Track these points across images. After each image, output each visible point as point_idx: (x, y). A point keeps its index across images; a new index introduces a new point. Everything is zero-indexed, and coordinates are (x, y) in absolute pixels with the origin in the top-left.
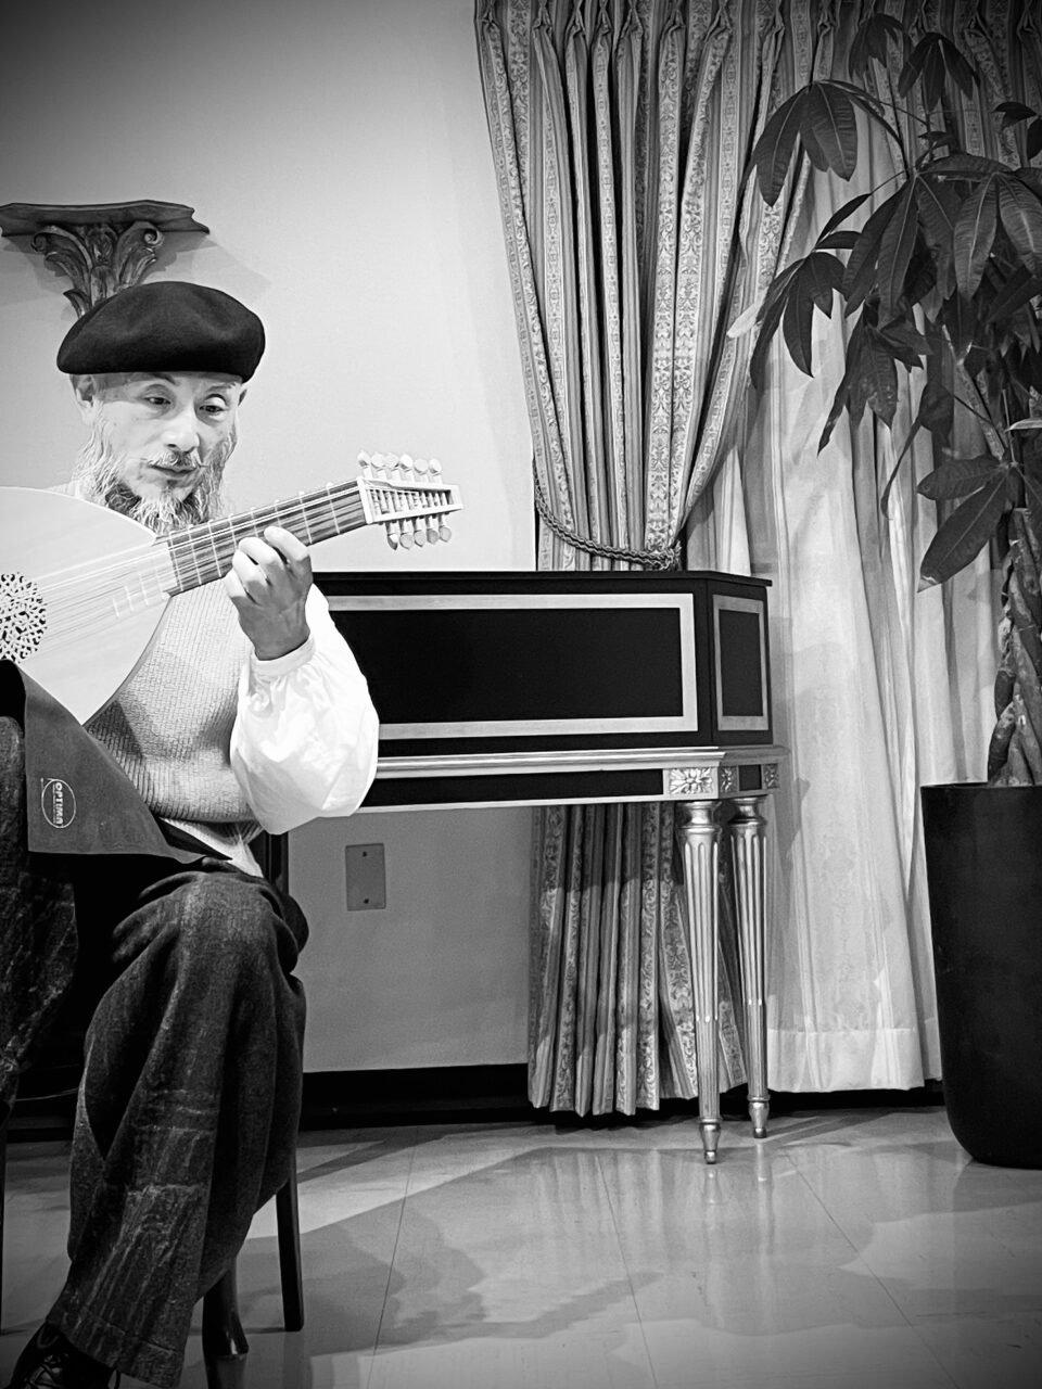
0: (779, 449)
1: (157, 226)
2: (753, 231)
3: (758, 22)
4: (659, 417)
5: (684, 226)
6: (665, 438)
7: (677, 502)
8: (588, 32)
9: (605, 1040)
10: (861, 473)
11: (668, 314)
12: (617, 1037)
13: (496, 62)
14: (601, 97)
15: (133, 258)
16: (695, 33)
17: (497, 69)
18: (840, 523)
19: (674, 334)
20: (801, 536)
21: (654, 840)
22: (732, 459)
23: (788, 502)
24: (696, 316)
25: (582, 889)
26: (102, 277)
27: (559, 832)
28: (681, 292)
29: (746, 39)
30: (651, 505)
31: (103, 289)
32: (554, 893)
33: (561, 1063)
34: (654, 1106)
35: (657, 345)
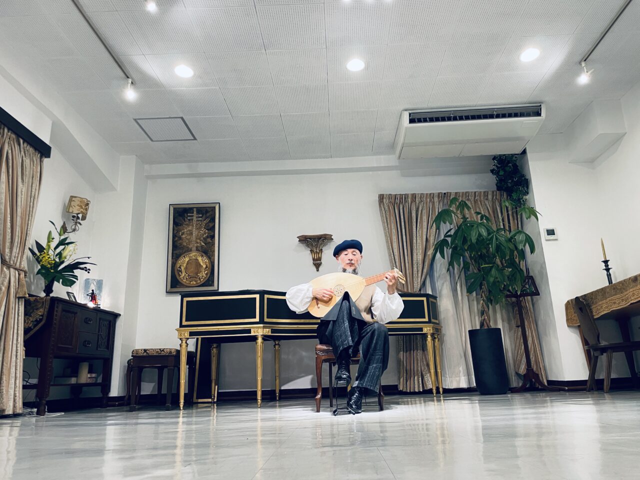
0: (436, 275)
1: (326, 238)
2: (430, 236)
3: (428, 200)
4: (415, 269)
5: (418, 236)
6: (416, 273)
7: (419, 284)
8: (398, 203)
9: (412, 378)
10: (452, 278)
11: (416, 251)
12: (414, 378)
13: (383, 208)
14: (402, 214)
15: (321, 244)
16: (417, 202)
17: (383, 210)
18: (448, 288)
19: (417, 255)
20: (441, 290)
21: (419, 343)
22: (428, 277)
23: (438, 284)
24: (421, 251)
25: (406, 352)
26: (316, 247)
27: (402, 342)
28: (418, 247)
29: (426, 203)
30: (415, 285)
31: (316, 250)
32: (402, 353)
33: (405, 383)
34: (421, 391)
35: (414, 256)
